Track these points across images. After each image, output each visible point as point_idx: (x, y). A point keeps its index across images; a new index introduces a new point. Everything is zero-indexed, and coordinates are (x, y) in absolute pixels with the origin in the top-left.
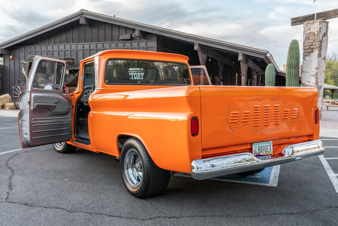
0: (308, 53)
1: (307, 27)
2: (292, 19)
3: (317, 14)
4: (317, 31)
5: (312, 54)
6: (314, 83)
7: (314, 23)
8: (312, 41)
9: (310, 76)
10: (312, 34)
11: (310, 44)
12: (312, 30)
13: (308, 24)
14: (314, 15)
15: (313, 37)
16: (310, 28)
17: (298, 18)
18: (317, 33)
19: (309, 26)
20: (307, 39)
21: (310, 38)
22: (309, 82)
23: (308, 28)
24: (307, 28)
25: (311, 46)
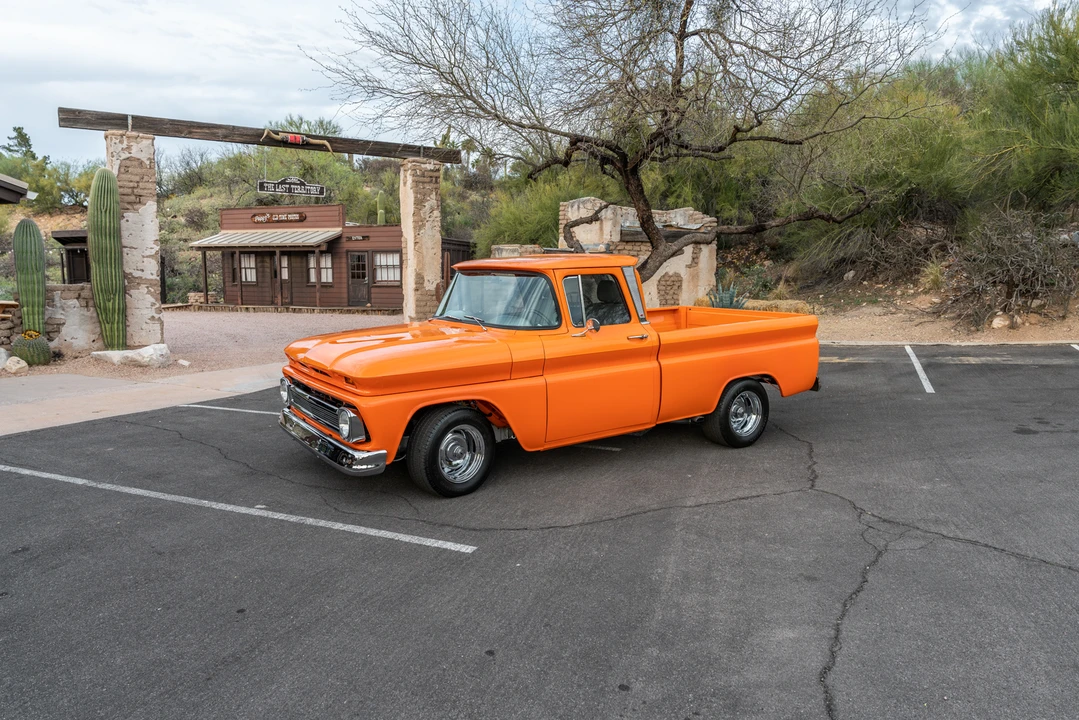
0: (129, 203)
1: (121, 142)
2: (61, 111)
3: (133, 117)
4: (149, 159)
5: (142, 209)
6: (154, 272)
7: (139, 139)
8: (137, 178)
9: (143, 257)
10: (136, 163)
11: (131, 184)
12: (135, 153)
13: (122, 136)
14: (124, 118)
15: (139, 170)
16: (129, 148)
17: (80, 112)
18: (148, 162)
19: (125, 142)
20: (122, 170)
21: (130, 170)
22: (143, 271)
23: (124, 146)
24: (120, 146)
25: (135, 191)
